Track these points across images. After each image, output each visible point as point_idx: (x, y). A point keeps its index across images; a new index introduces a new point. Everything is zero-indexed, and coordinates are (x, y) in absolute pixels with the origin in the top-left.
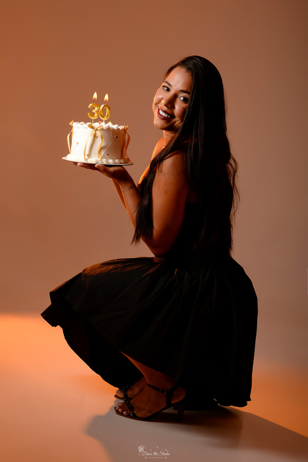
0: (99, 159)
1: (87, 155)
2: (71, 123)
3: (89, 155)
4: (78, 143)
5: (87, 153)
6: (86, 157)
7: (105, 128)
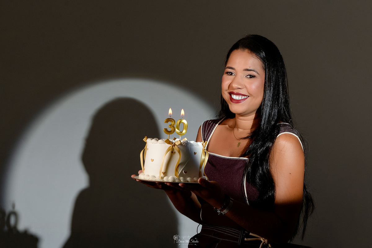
0: (176, 177)
1: (163, 172)
2: (144, 140)
3: (165, 172)
4: (152, 160)
5: (163, 170)
6: (162, 175)
7: (184, 144)
